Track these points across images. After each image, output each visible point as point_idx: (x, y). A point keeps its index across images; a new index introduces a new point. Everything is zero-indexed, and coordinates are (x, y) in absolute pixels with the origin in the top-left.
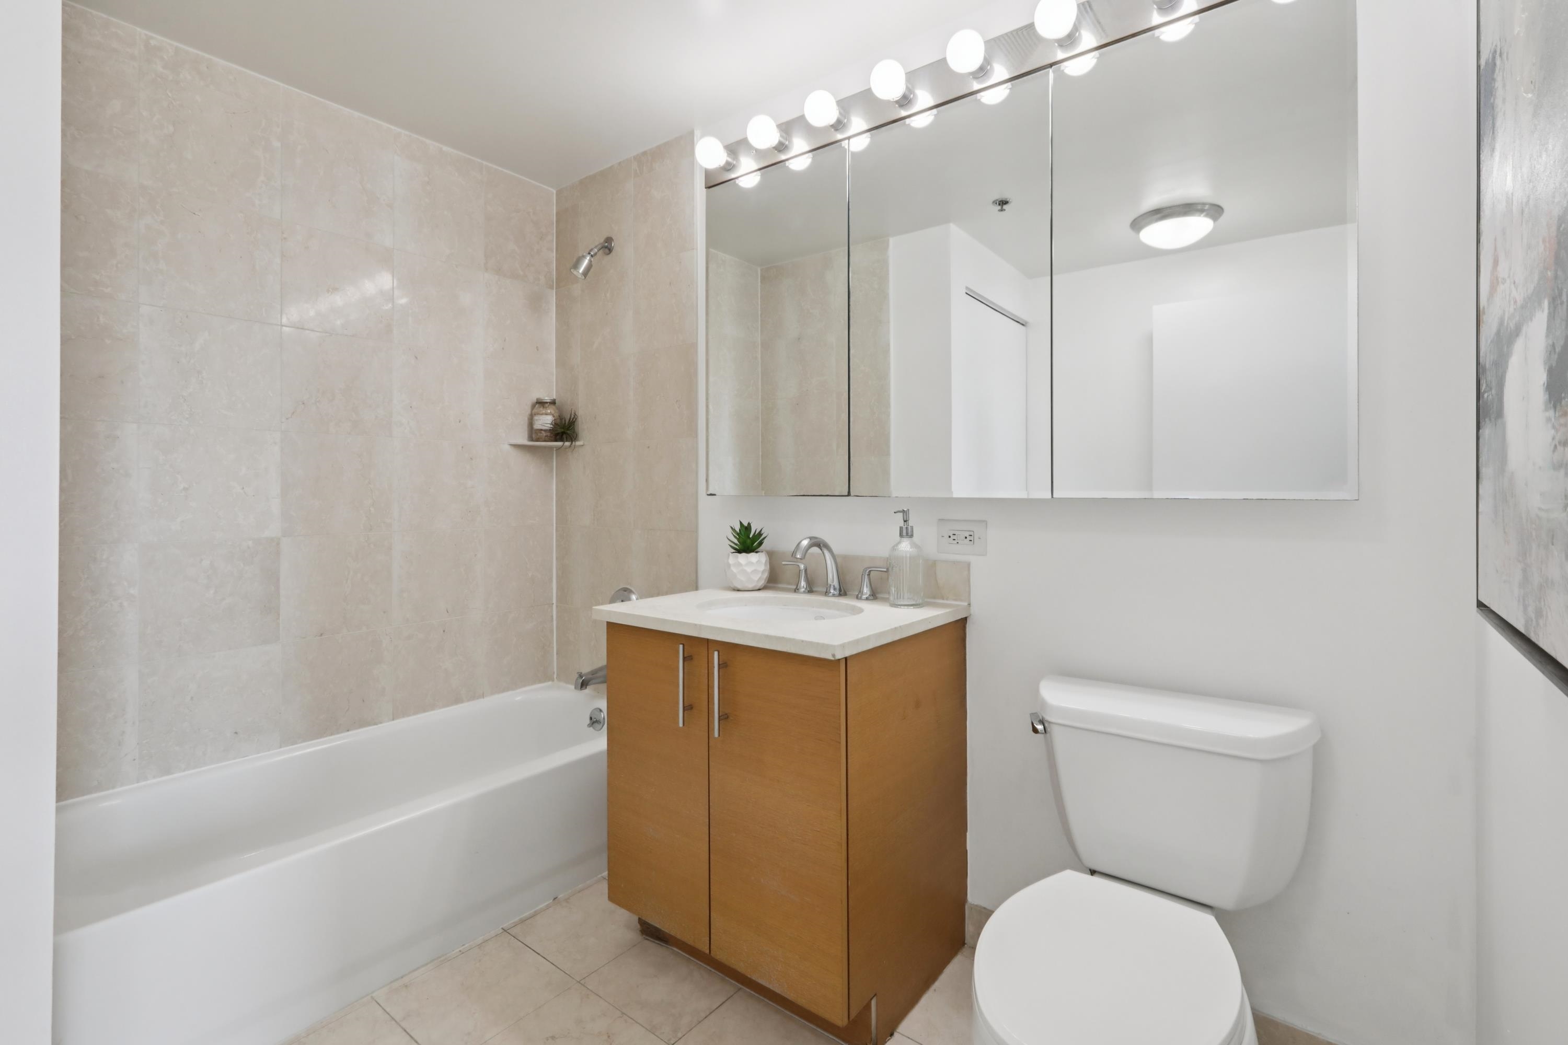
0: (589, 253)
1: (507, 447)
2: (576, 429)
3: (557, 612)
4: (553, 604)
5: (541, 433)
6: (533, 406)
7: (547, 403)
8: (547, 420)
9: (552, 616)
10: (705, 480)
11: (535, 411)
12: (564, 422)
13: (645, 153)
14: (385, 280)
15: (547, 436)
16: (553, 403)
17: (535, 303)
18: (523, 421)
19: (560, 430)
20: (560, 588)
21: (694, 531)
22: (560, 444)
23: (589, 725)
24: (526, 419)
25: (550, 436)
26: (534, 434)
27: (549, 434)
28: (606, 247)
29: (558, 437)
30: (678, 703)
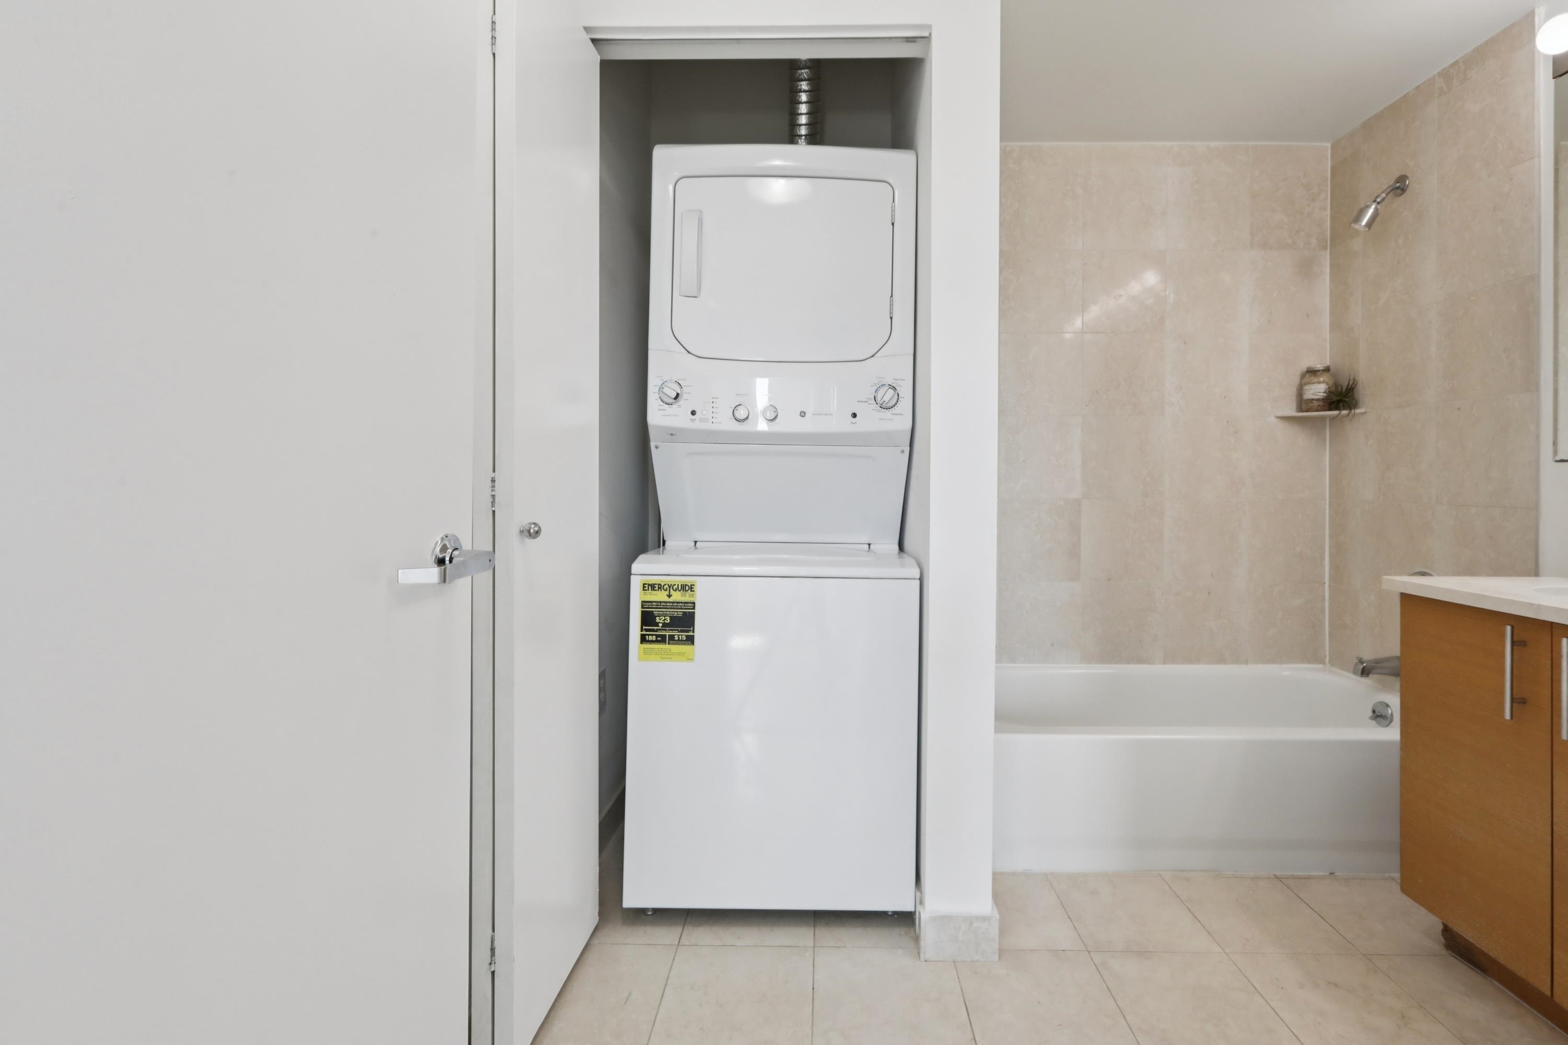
0: (1375, 201)
1: (1273, 420)
2: (1356, 395)
3: (1330, 592)
4: (1325, 583)
5: (1311, 403)
6: (1303, 376)
7: (1319, 371)
8: (1320, 388)
9: (1324, 597)
10: (1552, 443)
11: (1305, 380)
12: (1340, 390)
13: (1453, 65)
14: (1151, 278)
15: (1319, 405)
16: (1327, 370)
17: (1306, 268)
18: (1292, 391)
19: (1335, 398)
20: (1335, 567)
21: (1534, 509)
22: (1336, 413)
23: (1370, 717)
24: (1295, 390)
25: (1323, 406)
26: (1303, 404)
27: (1321, 403)
28: (1398, 188)
29: (1333, 406)
30: (1502, 693)
